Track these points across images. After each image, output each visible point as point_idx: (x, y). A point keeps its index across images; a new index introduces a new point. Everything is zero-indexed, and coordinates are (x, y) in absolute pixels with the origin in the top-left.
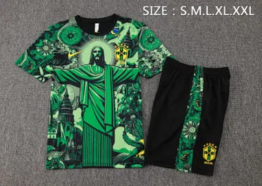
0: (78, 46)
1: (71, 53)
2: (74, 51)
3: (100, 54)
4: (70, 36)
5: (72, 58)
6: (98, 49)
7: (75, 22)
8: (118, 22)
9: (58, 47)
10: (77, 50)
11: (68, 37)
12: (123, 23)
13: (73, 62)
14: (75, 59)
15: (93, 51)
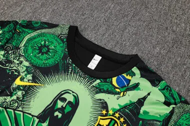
0: (43, 72)
1: (22, 79)
2: (30, 77)
3: (68, 109)
4: (43, 49)
5: (18, 88)
6: (70, 98)
7: (66, 31)
8: (135, 70)
9: (11, 57)
10: (35, 79)
11: (40, 49)
12: (142, 76)
13: (14, 97)
14: (20, 93)
15: (60, 97)
